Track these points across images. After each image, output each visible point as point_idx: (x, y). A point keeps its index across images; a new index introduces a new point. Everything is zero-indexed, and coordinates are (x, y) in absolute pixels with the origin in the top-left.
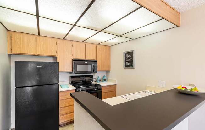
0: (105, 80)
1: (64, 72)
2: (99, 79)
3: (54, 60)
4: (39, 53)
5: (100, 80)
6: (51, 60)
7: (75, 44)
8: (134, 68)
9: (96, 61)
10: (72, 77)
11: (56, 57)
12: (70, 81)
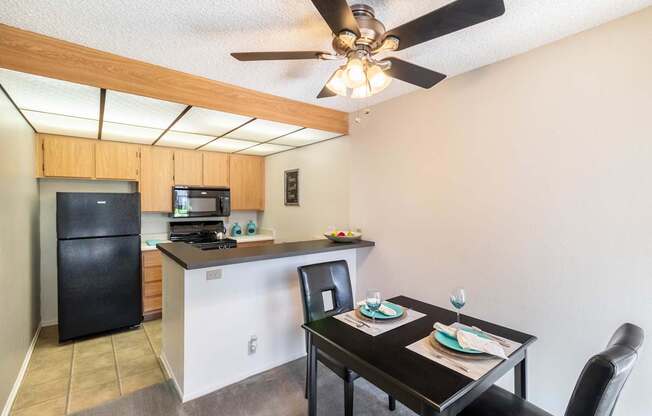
0: (252, 231)
1: (153, 213)
2: (237, 229)
3: (132, 189)
4: (100, 175)
5: (239, 232)
6: (125, 190)
7: (178, 154)
8: (298, 205)
9: (229, 190)
10: (172, 224)
11: (137, 183)
12: (168, 233)
